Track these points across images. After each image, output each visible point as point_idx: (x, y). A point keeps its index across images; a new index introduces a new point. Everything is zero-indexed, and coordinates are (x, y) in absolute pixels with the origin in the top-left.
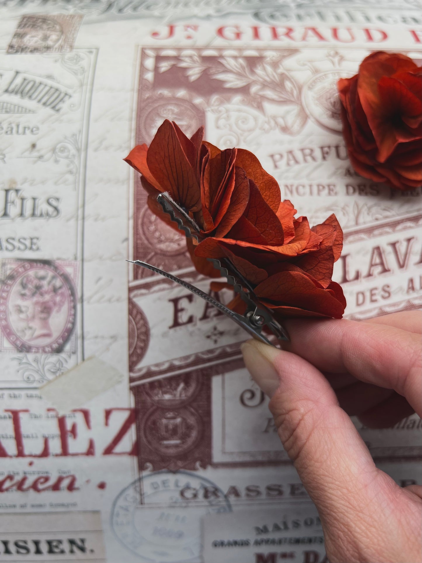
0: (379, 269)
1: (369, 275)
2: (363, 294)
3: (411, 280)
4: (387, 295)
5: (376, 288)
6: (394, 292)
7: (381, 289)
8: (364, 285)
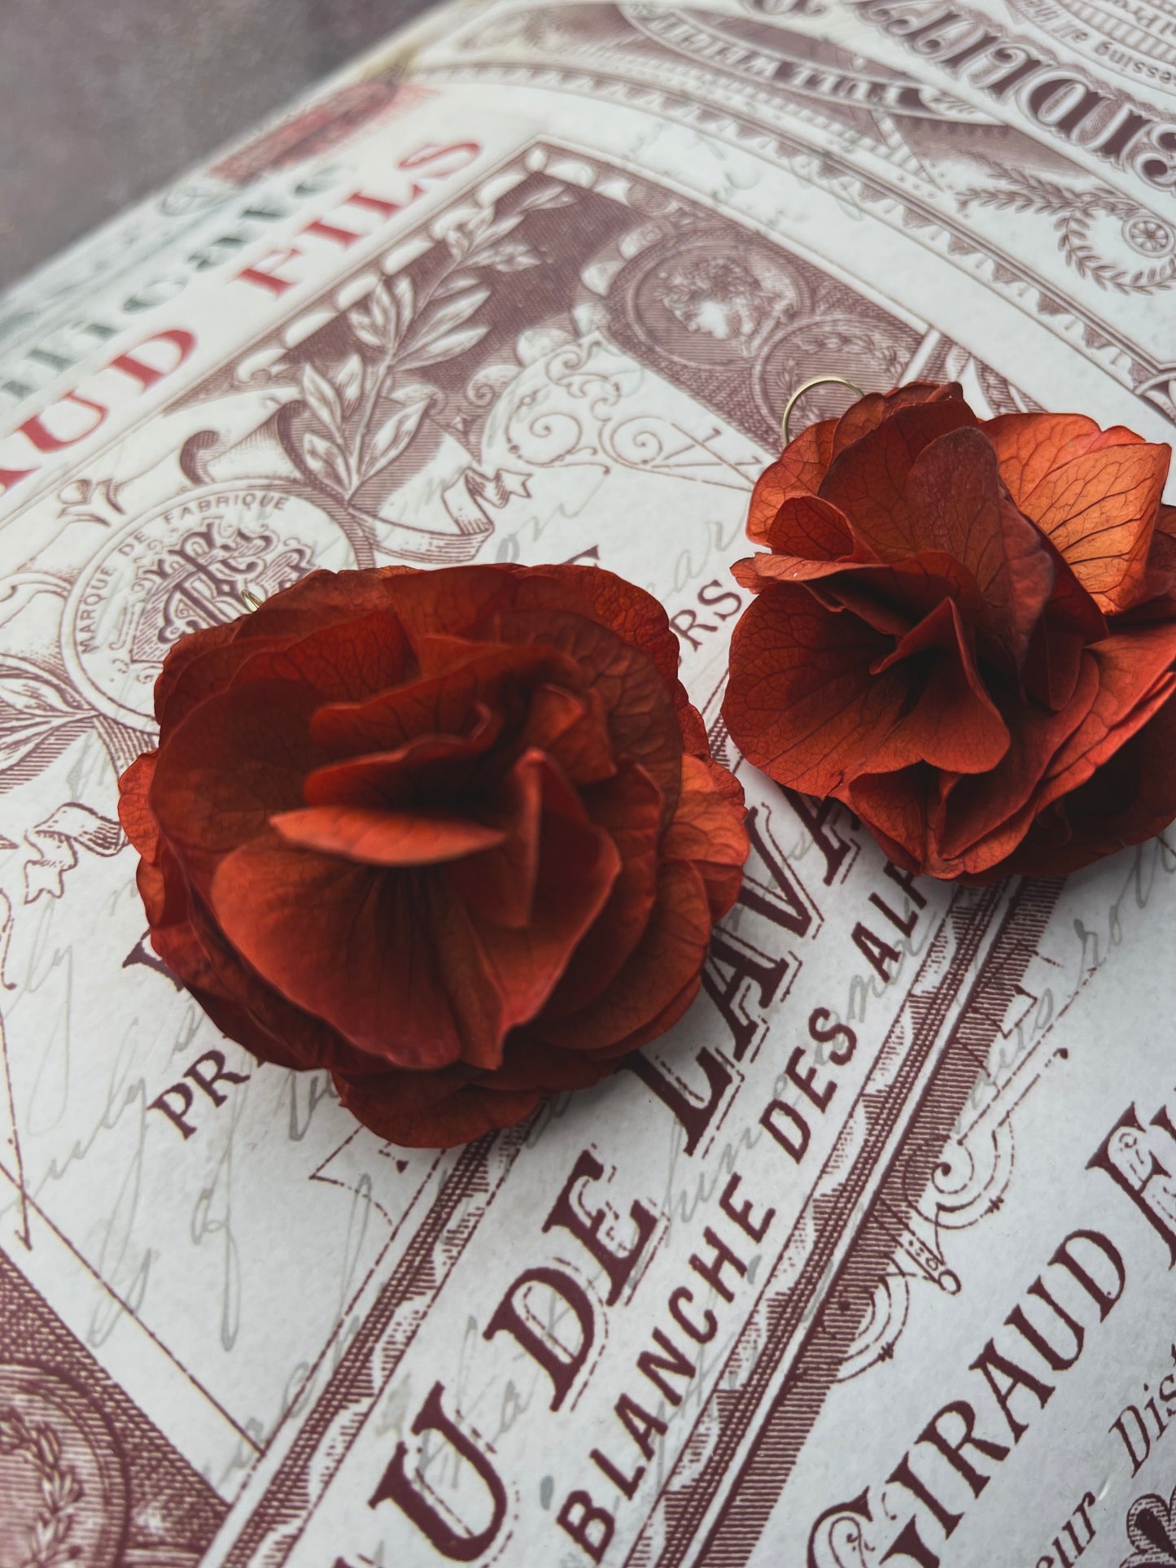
0: (752, 989)
1: (744, 1033)
2: (777, 1105)
3: (861, 935)
4: (841, 1043)
5: (798, 1053)
6: (851, 1015)
7: (811, 1044)
8: (759, 1079)
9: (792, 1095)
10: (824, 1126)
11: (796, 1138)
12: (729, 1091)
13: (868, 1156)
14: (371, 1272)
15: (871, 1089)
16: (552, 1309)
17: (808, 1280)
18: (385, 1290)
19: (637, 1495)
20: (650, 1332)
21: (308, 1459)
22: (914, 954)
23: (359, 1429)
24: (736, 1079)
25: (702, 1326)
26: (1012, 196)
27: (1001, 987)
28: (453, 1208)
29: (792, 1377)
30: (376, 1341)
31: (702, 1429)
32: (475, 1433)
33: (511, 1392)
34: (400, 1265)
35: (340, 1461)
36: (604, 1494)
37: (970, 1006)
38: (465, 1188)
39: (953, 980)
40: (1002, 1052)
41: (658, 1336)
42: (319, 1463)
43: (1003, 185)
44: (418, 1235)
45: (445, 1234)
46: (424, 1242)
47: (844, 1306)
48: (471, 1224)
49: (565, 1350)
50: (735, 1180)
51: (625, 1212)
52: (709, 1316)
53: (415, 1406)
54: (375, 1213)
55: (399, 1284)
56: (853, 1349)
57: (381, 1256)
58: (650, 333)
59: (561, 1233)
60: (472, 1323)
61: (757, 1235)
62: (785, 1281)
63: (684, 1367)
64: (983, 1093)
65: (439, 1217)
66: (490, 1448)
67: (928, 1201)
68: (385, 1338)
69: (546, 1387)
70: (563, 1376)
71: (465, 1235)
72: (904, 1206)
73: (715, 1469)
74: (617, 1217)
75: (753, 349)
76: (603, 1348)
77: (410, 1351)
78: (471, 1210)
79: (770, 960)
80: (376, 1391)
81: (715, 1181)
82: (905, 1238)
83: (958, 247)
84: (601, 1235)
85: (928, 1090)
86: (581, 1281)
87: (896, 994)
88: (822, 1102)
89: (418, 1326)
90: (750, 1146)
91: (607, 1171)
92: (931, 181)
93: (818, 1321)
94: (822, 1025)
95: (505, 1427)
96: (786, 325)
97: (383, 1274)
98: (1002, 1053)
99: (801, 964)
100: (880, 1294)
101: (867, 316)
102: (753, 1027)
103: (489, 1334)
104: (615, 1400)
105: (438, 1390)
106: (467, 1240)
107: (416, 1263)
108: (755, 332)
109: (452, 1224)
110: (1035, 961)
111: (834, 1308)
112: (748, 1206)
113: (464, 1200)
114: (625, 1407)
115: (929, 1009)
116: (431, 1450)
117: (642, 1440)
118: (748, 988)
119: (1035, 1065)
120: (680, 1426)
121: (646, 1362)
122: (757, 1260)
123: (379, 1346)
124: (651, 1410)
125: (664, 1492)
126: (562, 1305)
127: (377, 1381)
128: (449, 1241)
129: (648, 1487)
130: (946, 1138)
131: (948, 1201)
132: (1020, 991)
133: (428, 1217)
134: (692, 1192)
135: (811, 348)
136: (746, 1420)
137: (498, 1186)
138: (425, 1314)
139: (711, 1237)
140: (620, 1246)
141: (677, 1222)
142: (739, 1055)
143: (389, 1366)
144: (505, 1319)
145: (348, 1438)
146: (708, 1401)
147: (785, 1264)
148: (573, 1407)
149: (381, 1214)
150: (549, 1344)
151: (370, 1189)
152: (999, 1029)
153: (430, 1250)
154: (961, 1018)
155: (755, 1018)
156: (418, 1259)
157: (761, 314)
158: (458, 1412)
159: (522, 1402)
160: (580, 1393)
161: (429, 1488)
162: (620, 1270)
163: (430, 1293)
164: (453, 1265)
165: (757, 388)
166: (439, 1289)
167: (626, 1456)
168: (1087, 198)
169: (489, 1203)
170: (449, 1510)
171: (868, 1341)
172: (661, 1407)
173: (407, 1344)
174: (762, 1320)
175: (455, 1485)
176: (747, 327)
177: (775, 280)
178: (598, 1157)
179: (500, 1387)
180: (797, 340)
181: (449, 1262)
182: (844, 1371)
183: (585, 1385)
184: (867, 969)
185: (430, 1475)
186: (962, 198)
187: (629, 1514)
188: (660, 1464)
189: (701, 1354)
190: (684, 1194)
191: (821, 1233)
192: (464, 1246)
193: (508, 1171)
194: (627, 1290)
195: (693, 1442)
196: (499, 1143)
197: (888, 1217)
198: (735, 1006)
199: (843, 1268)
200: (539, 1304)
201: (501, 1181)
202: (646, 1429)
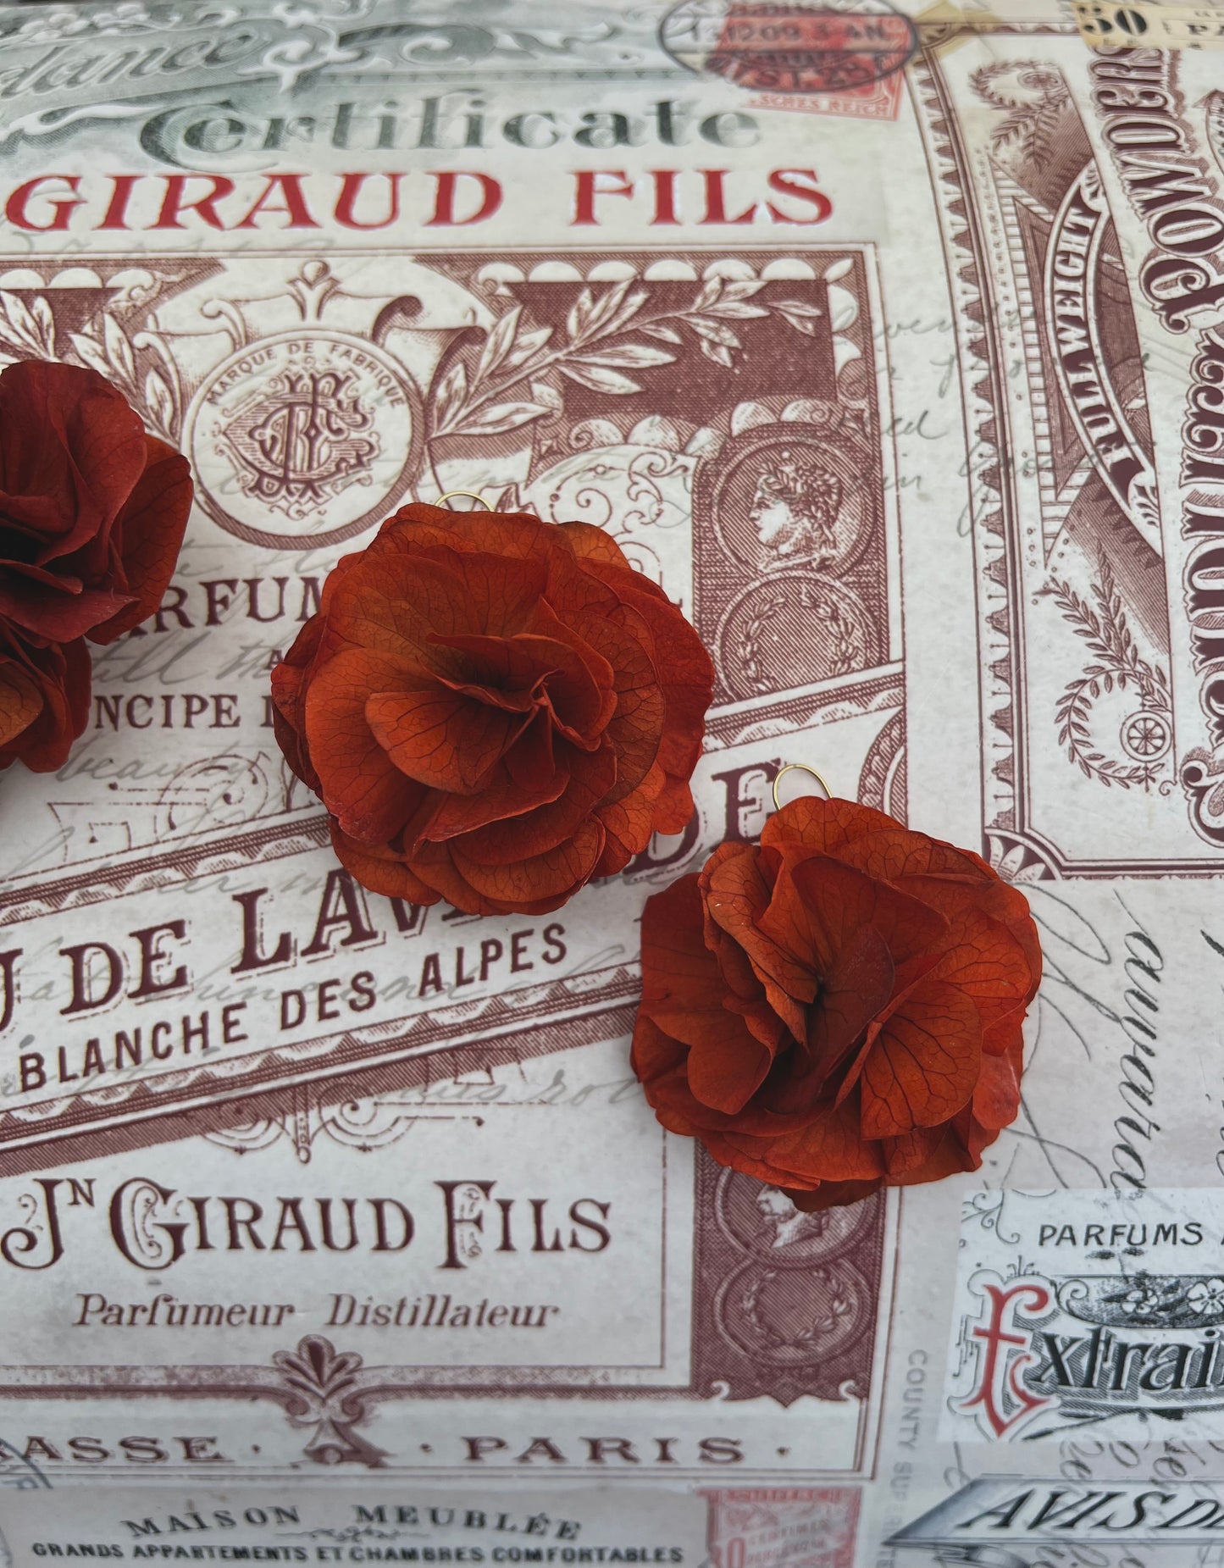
0: (345, 930)
1: (317, 946)
3: (432, 961)
4: (363, 1000)
5: (335, 983)
6: (383, 992)
7: (347, 985)
8: (302, 974)
9: (311, 997)
10: (312, 1027)
11: (292, 1016)
12: (281, 964)
13: (320, 1062)
14: (36, 873)
15: (355, 1035)
16: (100, 972)
17: (232, 1083)
18: (35, 886)
19: (65, 1084)
20: (135, 1026)
22: (450, 997)
24: (289, 963)
25: (161, 1049)
26: (1089, 616)
27: (480, 1059)
28: (98, 883)
29: (183, 1113)
30: (13, 904)
31: (119, 1089)
32: (18, 986)
33: (49, 986)
34: (51, 883)
36: (51, 1068)
37: (453, 1050)
38: (112, 880)
39: (457, 1030)
40: (445, 1087)
41: (137, 1033)
43: (1094, 604)
44: (71, 878)
45: (84, 890)
46: (71, 884)
47: (239, 1111)
48: (99, 898)
49: (90, 994)
50: (241, 1006)
51: (176, 965)
52: (169, 1050)
53: (3, 948)
54: (61, 849)
55: (44, 891)
56: (225, 1132)
57: (48, 870)
58: (724, 493)
59: (137, 944)
60: (59, 940)
61: (228, 1040)
62: (220, 1072)
63: (136, 1056)
64: (413, 1095)
65: (88, 880)
66: (19, 999)
67: (330, 1112)
68: (17, 906)
69: (67, 1000)
70: (78, 1004)
71: (92, 900)
72: (315, 1101)
73: (111, 1111)
74: (169, 963)
75: (770, 567)
76: (107, 1011)
77: (22, 923)
78: (106, 892)
79: (370, 925)
81: (231, 996)
82: (301, 1115)
83: (996, 621)
84: (154, 964)
85: (384, 1065)
86: (125, 974)
87: (419, 1006)
88: (323, 1016)
89: (35, 917)
90: (265, 998)
91: (184, 940)
92: (1048, 553)
93: (220, 1103)
94: (362, 981)
95: (32, 997)
96: (812, 570)
97: (41, 879)
98: (444, 1089)
99: (384, 943)
100: (263, 1124)
101: (871, 613)
102: (325, 948)
103: (63, 953)
104: (92, 1037)
105: (19, 952)
106: (91, 903)
107: (60, 889)
108: (787, 556)
109: (91, 889)
110: (513, 1066)
111: (233, 1106)
112: (236, 1023)
113: (107, 885)
114: (93, 1045)
115: (427, 1030)
117: (88, 1065)
118: (343, 927)
119: (457, 1112)
120: (109, 1078)
121: (120, 1038)
122: (216, 1049)
123: (12, 907)
124: (104, 1058)
125: (78, 1095)
126: (107, 974)
128: (83, 895)
129: (73, 1086)
130: (370, 1095)
131: (340, 1122)
132: (488, 1071)
133: (84, 875)
134: (215, 990)
135: (806, 601)
136: (144, 1107)
137: (128, 894)
138: (43, 915)
139: (204, 1017)
140: (159, 978)
141: (193, 996)
142: (304, 953)
143: (8, 921)
144: (76, 953)
146: (134, 1082)
147: (228, 1065)
148: (70, 1021)
149: (64, 852)
150: (85, 984)
151: (69, 836)
152: (456, 1076)
153: (71, 890)
154: (441, 1051)
155: (332, 944)
156: (62, 888)
157: (807, 546)
158: (18, 970)
159: (51, 995)
160: (78, 1019)
162: (147, 988)
163: (53, 909)
164: (75, 906)
165: (739, 597)
166: (59, 911)
167: (75, 1064)
168: (1139, 668)
169: (117, 897)
171: (235, 1137)
172: (109, 1062)
173: (23, 920)
174: (192, 1077)
176: (785, 549)
177: (846, 530)
178: (187, 929)
179: (46, 980)
180: (804, 588)
181: (74, 904)
182: (211, 1136)
183: (85, 1017)
184: (416, 978)
186: (1052, 586)
187: (53, 1088)
188: (86, 1084)
189: (149, 1060)
190: (210, 987)
191: (260, 1070)
192: (87, 904)
193: (139, 892)
194: (142, 999)
195: (110, 1090)
196: (147, 875)
197: (301, 1097)
198: (327, 929)
199: (256, 1095)
200: (97, 963)
201: (132, 893)
202: (94, 1063)
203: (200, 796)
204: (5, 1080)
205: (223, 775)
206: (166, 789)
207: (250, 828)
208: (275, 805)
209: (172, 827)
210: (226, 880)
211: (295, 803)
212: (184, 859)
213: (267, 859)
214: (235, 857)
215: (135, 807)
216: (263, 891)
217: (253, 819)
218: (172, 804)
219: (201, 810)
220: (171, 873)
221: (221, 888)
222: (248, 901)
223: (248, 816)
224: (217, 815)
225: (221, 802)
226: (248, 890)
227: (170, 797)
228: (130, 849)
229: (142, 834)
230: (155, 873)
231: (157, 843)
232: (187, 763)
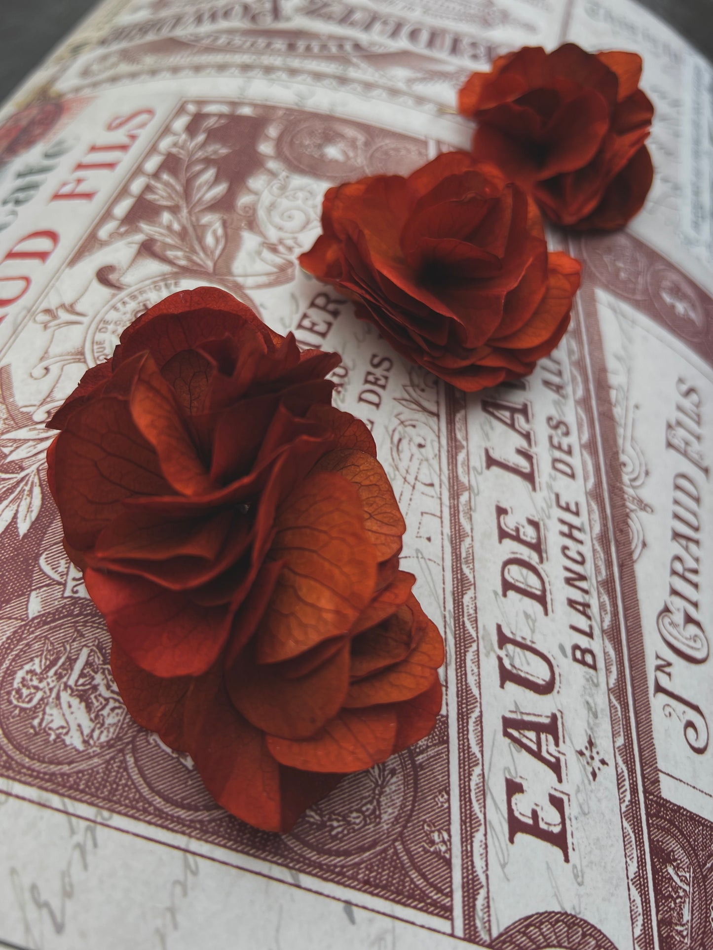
1: (527, 436)
2: (554, 460)
3: (547, 383)
4: (563, 427)
5: (551, 437)
6: (560, 416)
7: (553, 432)
8: (543, 453)
9: (558, 454)
10: (575, 462)
11: (568, 470)
12: (535, 461)
13: (597, 468)
14: (444, 589)
15: (583, 441)
16: (522, 574)
17: (604, 525)
18: (454, 594)
19: (595, 636)
20: (562, 568)
21: (466, 680)
22: (568, 384)
23: (478, 657)
24: (535, 456)
25: (579, 558)
27: (604, 388)
28: (460, 548)
29: (620, 564)
30: (463, 617)
31: (602, 600)
32: (523, 638)
33: (527, 616)
34: (453, 581)
35: (479, 675)
36: (584, 642)
37: (598, 398)
38: (460, 538)
39: (586, 390)
40: (618, 411)
41: (567, 569)
42: (471, 680)
44: (453, 565)
45: (463, 560)
46: (457, 567)
47: (621, 531)
48: (471, 552)
49: (536, 589)
50: (557, 496)
51: (525, 523)
52: (580, 554)
53: (495, 638)
54: (430, 564)
55: (458, 589)
56: (633, 546)
57: (444, 580)
59: (507, 542)
60: (496, 593)
61: (577, 514)
62: (597, 529)
63: (583, 578)
64: (620, 431)
65: (456, 555)
66: (533, 642)
67: (626, 478)
68: (466, 615)
69: (538, 608)
70: (541, 599)
71: (471, 558)
72: (619, 485)
73: (615, 614)
74: (523, 527)
76: (549, 582)
77: (478, 615)
78: (467, 546)
79: (519, 404)
80: (476, 638)
81: (550, 498)
82: (626, 496)
84: (522, 536)
85: (603, 437)
86: (526, 558)
87: (571, 403)
88: (569, 453)
89: (476, 603)
90: (554, 480)
91: (509, 510)
93: (616, 541)
94: (552, 423)
95: (533, 631)
97: (449, 587)
99: (531, 402)
100: (630, 522)
102: (529, 434)
103: (505, 595)
104: (566, 602)
105: (499, 627)
106: (473, 559)
107: (459, 577)
109: (464, 555)
111: (619, 533)
112: (568, 504)
113: (462, 543)
114: (572, 603)
115: (585, 404)
116: (511, 653)
117: (584, 613)
118: (518, 418)
119: (631, 415)
120: (594, 602)
122: (583, 524)
123: (466, 619)
124: (580, 600)
125: (603, 631)
126: (525, 571)
127: (474, 634)
128: (467, 563)
129: (597, 632)
130: (618, 452)
131: (632, 477)
132: (611, 387)
133: (452, 556)
134: (545, 506)
136: (614, 590)
137: (472, 532)
138: (475, 597)
139: (563, 522)
140: (532, 538)
141: (547, 521)
142: (530, 446)
143: (474, 625)
144: (507, 586)
145: (476, 664)
146: (598, 588)
147: (593, 522)
148: (553, 611)
149: (433, 563)
150: (529, 589)
151: (422, 554)
152: (612, 404)
153: (461, 569)
154: (598, 404)
155: (527, 429)
156: (459, 575)
158: (512, 633)
159: (533, 617)
160: (552, 605)
161: (519, 669)
162: (537, 547)
163: (472, 587)
164: (474, 572)
166: (475, 584)
167: (582, 622)
169: (472, 540)
170: (532, 675)
171: (636, 543)
172: (583, 597)
173: (476, 613)
174: (598, 548)
175: (528, 664)
178: (504, 505)
179: (522, 616)
181: (472, 571)
182: (635, 556)
183: (552, 600)
184: (555, 396)
185: (517, 663)
187: (596, 647)
188: (596, 621)
189: (585, 570)
190: (543, 509)
191: (598, 505)
192: (473, 562)
193: (472, 525)
194: (544, 555)
195: (602, 606)
196: (461, 515)
197: (616, 490)
198: (517, 426)
199: (613, 517)
200: (515, 574)
201: (472, 529)
202: (583, 608)
203: (416, 462)
204: (587, 680)
205: (405, 443)
206: (405, 479)
207: (444, 441)
208: (433, 421)
209: (432, 485)
210: (475, 469)
211: (434, 409)
212: (456, 488)
213: (467, 440)
214: (461, 457)
215: (412, 503)
216: (487, 451)
217: (439, 437)
218: (416, 479)
219: (425, 464)
220: (464, 498)
221: (481, 473)
222: (491, 462)
223: (436, 439)
224: (431, 456)
225: (423, 450)
226: (484, 458)
227: (411, 479)
228: (441, 518)
229: (432, 505)
230: (461, 508)
231: (440, 499)
232: (391, 460)
